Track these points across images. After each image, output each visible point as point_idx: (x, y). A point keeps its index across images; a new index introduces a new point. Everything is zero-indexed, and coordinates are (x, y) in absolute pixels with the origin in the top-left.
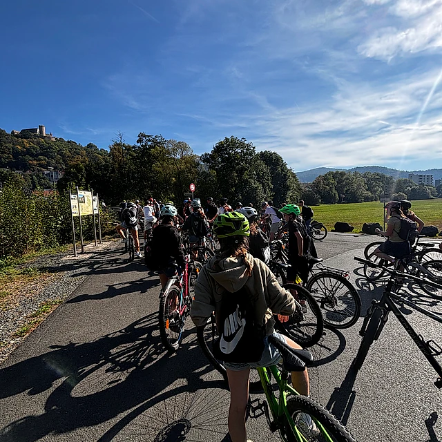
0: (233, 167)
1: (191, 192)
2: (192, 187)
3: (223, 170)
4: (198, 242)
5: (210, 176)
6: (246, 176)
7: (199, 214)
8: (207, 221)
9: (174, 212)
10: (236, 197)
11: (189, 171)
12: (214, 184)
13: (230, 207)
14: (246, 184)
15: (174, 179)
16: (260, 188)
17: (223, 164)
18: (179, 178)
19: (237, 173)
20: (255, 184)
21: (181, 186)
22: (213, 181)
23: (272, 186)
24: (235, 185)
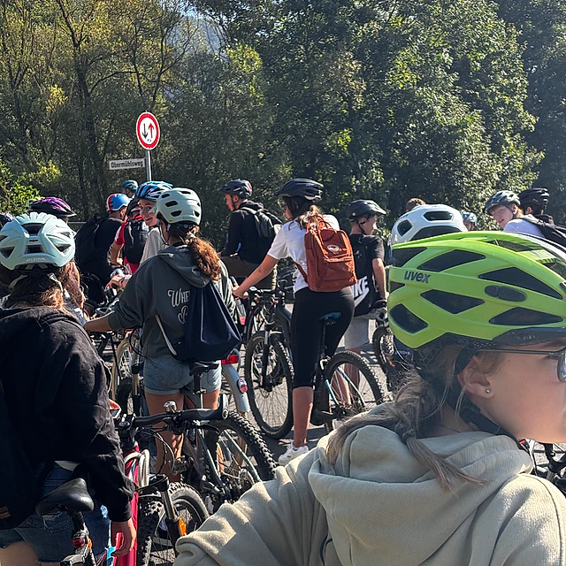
0: (342, 31)
1: (138, 152)
2: (147, 130)
3: (295, 44)
4: (184, 390)
5: (231, 75)
6: (402, 74)
7: (193, 255)
8: (229, 290)
9: (63, 248)
10: (357, 173)
11: (132, 52)
12: (251, 116)
13: (333, 223)
14: (403, 115)
15: (56, 91)
16: (475, 127)
17: (291, 17)
18: (82, 83)
19: (358, 56)
20: (447, 108)
21: (89, 125)
22: (243, 101)
23: (530, 120)
24: (351, 120)
